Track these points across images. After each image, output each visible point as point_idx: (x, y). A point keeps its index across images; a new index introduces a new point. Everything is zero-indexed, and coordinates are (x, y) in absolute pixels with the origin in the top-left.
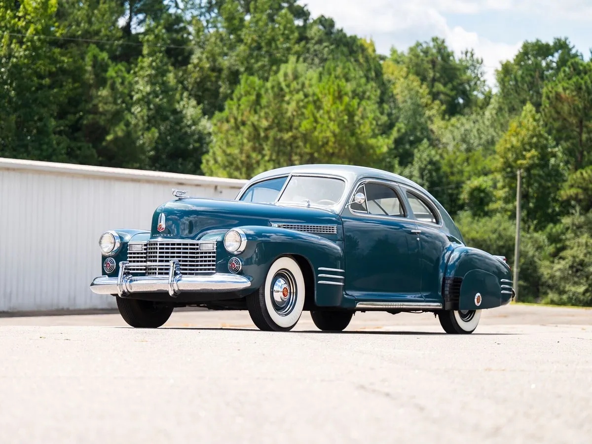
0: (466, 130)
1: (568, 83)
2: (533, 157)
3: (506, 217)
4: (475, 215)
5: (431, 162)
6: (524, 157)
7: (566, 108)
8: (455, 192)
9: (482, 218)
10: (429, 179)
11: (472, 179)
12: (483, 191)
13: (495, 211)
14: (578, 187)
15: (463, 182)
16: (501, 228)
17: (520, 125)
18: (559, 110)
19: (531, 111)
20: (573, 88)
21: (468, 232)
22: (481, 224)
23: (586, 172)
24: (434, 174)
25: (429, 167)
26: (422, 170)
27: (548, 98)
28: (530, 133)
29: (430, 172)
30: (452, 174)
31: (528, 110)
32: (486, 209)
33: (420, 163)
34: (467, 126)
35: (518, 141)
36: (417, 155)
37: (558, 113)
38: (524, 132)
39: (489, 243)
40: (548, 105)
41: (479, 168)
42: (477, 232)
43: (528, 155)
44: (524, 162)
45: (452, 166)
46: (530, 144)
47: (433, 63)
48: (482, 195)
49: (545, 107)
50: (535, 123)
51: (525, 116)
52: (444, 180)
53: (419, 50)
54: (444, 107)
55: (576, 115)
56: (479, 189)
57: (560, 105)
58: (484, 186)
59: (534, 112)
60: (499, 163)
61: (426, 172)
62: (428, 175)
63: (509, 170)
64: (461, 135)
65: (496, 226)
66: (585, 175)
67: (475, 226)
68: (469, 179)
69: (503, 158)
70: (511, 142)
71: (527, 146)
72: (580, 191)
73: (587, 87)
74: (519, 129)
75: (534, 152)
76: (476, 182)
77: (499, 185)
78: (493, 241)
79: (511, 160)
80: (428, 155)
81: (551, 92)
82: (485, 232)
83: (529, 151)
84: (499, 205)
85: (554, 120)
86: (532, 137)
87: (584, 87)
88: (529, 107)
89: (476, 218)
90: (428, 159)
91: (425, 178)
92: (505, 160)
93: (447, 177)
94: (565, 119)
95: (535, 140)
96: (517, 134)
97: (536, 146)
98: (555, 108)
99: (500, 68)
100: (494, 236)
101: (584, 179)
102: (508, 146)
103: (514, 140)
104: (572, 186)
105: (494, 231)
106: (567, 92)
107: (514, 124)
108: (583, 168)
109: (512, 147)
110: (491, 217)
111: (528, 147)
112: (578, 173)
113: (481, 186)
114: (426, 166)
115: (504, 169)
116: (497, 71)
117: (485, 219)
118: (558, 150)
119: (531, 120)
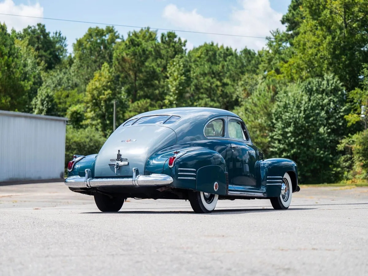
0: (60, 78)
1: (129, 51)
2: (109, 94)
3: (93, 129)
4: (75, 127)
5: (48, 96)
6: (104, 94)
7: (127, 65)
9: (79, 129)
10: (47, 107)
11: (73, 106)
12: (79, 114)
13: (87, 126)
14: (136, 112)
15: (67, 108)
16: (92, 135)
17: (101, 75)
18: (124, 66)
19: (107, 67)
20: (131, 54)
21: (72, 138)
22: (79, 133)
23: (141, 103)
24: (50, 103)
25: (47, 99)
26: (42, 101)
27: (118, 60)
28: (107, 79)
29: (48, 102)
30: (60, 103)
31: (106, 66)
32: (81, 123)
33: (41, 97)
34: (61, 76)
35: (100, 84)
36: (39, 92)
37: (123, 68)
38: (103, 79)
39: (84, 144)
40: (117, 64)
41: (76, 100)
42: (77, 138)
43: (106, 93)
44: (104, 97)
45: (60, 99)
46: (107, 86)
47: (38, 38)
48: (78, 116)
49: (116, 65)
50: (110, 74)
51: (104, 70)
52: (55, 107)
53: (29, 30)
54: (46, 65)
55: (133, 70)
56: (76, 113)
57: (124, 64)
58: (79, 111)
59: (108, 68)
60: (88, 97)
61: (45, 102)
62: (46, 104)
63: (94, 101)
64: (58, 81)
65: (88, 134)
66: (140, 104)
67: (76, 134)
68: (70, 106)
69: (91, 94)
73: (140, 54)
74: (100, 77)
75: (109, 91)
76: (74, 108)
77: (89, 110)
78: (87, 143)
79: (96, 95)
80: (46, 92)
81: (119, 56)
82: (82, 137)
83: (106, 90)
84: (88, 121)
85: (121, 72)
86: (108, 82)
87: (138, 54)
88: (106, 64)
89: (76, 129)
90: (46, 94)
91: (45, 105)
92: (92, 95)
93: (57, 105)
94: (126, 72)
95: (109, 84)
96: (99, 80)
97: (110, 88)
98: (121, 65)
99: (76, 42)
100: (88, 140)
101: (139, 107)
102: (94, 87)
103: (97, 84)
104: (131, 111)
105: (87, 137)
106: (129, 56)
107: (97, 74)
108: (139, 100)
109: (96, 88)
110: (85, 129)
111: (105, 88)
112: (136, 103)
113: (77, 110)
114: (45, 98)
115: (91, 101)
116: (74, 44)
117: (81, 130)
118: (123, 90)
119: (107, 72)
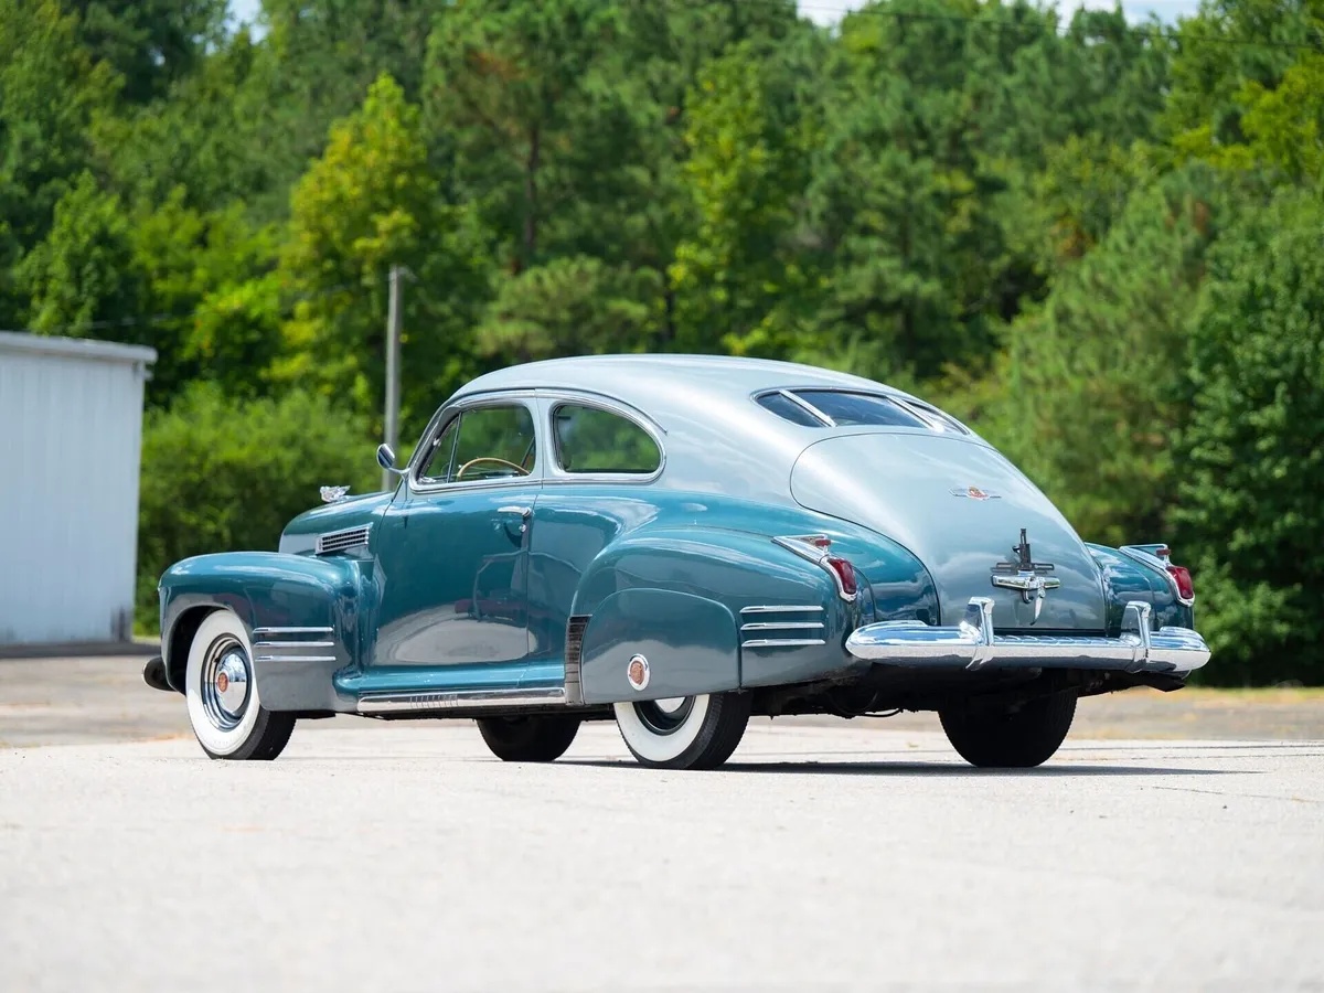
0: (184, 146)
1: (499, 21)
2: (396, 230)
3: (322, 401)
4: (228, 393)
5: (103, 239)
6: (373, 232)
7: (494, 91)
8: (173, 324)
9: (252, 401)
10: (97, 289)
11: (225, 288)
12: (256, 324)
14: (529, 318)
15: (198, 299)
16: (310, 433)
17: (359, 139)
18: (474, 97)
19: (390, 99)
20: (509, 34)
21: (215, 444)
22: (250, 421)
23: (553, 276)
24: (112, 273)
25: (97, 252)
26: (76, 262)
27: (444, 61)
28: (391, 158)
29: (100, 267)
30: (164, 273)
31: (385, 95)
32: (263, 374)
33: (70, 241)
34: (188, 134)
35: (355, 184)
36: (63, 218)
37: (471, 105)
38: (372, 157)
39: (274, 474)
40: (442, 83)
41: (239, 256)
42: (242, 445)
43: (383, 223)
44: (376, 243)
45: (161, 252)
46: (390, 191)
48: (254, 336)
49: (436, 87)
50: (403, 133)
51: (374, 113)
52: (140, 289)
54: (120, 81)
55: (521, 113)
56: (240, 318)
57: (474, 83)
58: (255, 313)
59: (398, 101)
60: (298, 245)
61: (89, 267)
62: (94, 276)
63: (329, 265)
64: (171, 161)
65: (293, 427)
66: (548, 283)
67: (232, 426)
68: (213, 286)
69: (311, 229)
70: (337, 185)
71: (383, 197)
72: (532, 328)
73: (554, 34)
74: (358, 149)
75: (400, 217)
76: (234, 299)
77: (302, 307)
78: (286, 473)
79: (336, 236)
80: (94, 219)
81: (451, 44)
82: (262, 443)
83: (387, 211)
84: (299, 364)
85: (460, 124)
86: (397, 170)
87: (544, 33)
88: (385, 83)
89: (236, 401)
90: (94, 228)
91: (86, 284)
92: (317, 236)
93: (149, 282)
94: (489, 123)
95: (401, 180)
96: (354, 162)
97: (405, 197)
98: (462, 90)
100: (290, 456)
101: (544, 295)
102: (327, 196)
103: (345, 182)
104: (508, 316)
105: (291, 442)
106: (498, 45)
107: (341, 136)
108: (543, 263)
109: (340, 199)
110: (277, 400)
111: (385, 202)
112: (529, 277)
113: (248, 307)
114: (88, 249)
115: (316, 263)
117: (260, 408)
118: (468, 212)
119: (393, 123)
